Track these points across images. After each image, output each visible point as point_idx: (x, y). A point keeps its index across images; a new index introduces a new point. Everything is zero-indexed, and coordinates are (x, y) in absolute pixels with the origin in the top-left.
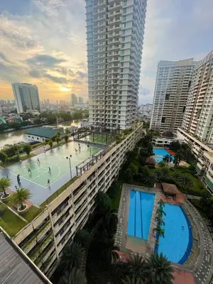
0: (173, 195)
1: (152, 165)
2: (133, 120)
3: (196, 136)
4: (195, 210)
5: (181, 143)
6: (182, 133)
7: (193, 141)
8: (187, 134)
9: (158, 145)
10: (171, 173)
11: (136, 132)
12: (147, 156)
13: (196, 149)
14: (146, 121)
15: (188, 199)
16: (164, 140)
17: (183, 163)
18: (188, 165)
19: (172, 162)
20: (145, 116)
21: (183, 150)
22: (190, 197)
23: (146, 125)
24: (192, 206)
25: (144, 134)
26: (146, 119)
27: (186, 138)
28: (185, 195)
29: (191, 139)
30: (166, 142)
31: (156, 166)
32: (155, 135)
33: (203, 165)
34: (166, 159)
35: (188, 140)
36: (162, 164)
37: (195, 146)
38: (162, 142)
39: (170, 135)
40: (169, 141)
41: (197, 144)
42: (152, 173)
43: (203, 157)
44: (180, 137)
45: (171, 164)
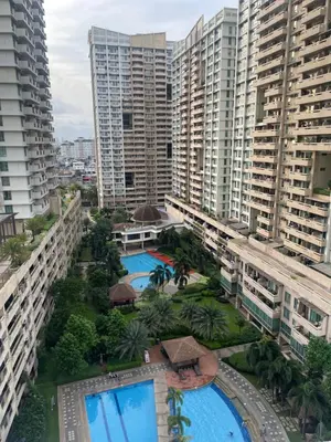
1: (127, 304)
2: (52, 187)
3: (204, 210)
4: (243, 379)
5: (178, 231)
6: (176, 207)
7: (202, 222)
8: (186, 207)
9: (130, 247)
10: (177, 310)
11: (66, 220)
12: (111, 282)
13: (210, 239)
14: (86, 187)
15: (226, 360)
16: (141, 230)
17: (195, 279)
18: (204, 280)
19: (172, 282)
20: (78, 173)
21: (187, 247)
22: (227, 352)
23: (90, 199)
24: (235, 372)
25: (87, 222)
26: (85, 180)
27: (187, 218)
28: (215, 352)
29: (197, 218)
30: (147, 235)
31: (139, 304)
32: (118, 220)
33: (231, 272)
34: (158, 277)
35: (191, 221)
36: (151, 293)
37: (208, 232)
38: (137, 236)
39: (153, 216)
40: (154, 231)
41: (210, 226)
42: (133, 325)
43: (228, 253)
44: (175, 218)
45: (171, 286)
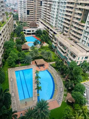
0: (43, 65)
1: (26, 50)
2: (3, 12)
3: (50, 25)
4: (54, 69)
5: (42, 31)
6: (42, 23)
7: (49, 28)
8: (45, 23)
9: (28, 34)
10: (39, 52)
11: (8, 24)
13: (51, 34)
14: (15, 14)
15: (50, 65)
16: (31, 29)
17: (45, 45)
18: (48, 45)
19: (39, 45)
20: (12, 9)
21: (44, 35)
22: (51, 63)
25: (15, 25)
26: (14, 11)
27: (45, 27)
28: (48, 63)
30: (33, 31)
31: (30, 50)
32: (24, 26)
33: (55, 43)
34: (35, 44)
35: (46, 28)
36: (33, 48)
38: (30, 31)
39: (35, 26)
40: (35, 30)
41: (51, 30)
43: (55, 38)
44: (41, 27)
